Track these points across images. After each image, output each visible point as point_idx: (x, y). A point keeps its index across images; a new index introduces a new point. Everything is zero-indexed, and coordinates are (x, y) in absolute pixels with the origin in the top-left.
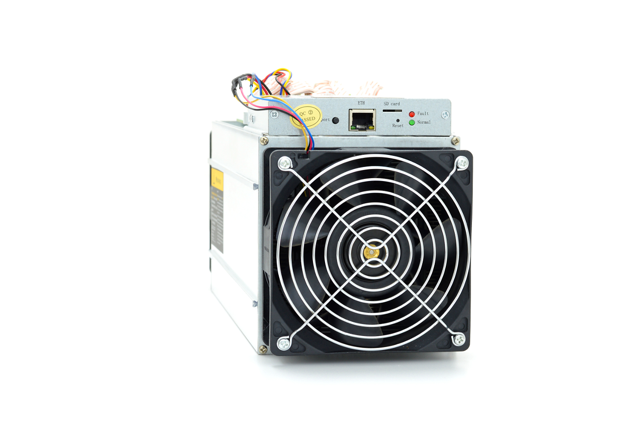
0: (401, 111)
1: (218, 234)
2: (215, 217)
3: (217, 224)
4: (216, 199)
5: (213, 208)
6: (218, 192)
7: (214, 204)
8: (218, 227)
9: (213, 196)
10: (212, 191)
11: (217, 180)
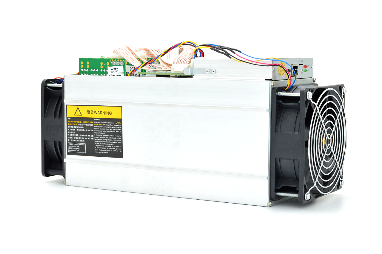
0: (302, 65)
1: (99, 147)
2: (82, 137)
3: (96, 140)
4: (86, 125)
5: (72, 131)
6: (96, 120)
7: (76, 128)
8: (97, 143)
9: (75, 123)
10: (69, 120)
11: (90, 113)
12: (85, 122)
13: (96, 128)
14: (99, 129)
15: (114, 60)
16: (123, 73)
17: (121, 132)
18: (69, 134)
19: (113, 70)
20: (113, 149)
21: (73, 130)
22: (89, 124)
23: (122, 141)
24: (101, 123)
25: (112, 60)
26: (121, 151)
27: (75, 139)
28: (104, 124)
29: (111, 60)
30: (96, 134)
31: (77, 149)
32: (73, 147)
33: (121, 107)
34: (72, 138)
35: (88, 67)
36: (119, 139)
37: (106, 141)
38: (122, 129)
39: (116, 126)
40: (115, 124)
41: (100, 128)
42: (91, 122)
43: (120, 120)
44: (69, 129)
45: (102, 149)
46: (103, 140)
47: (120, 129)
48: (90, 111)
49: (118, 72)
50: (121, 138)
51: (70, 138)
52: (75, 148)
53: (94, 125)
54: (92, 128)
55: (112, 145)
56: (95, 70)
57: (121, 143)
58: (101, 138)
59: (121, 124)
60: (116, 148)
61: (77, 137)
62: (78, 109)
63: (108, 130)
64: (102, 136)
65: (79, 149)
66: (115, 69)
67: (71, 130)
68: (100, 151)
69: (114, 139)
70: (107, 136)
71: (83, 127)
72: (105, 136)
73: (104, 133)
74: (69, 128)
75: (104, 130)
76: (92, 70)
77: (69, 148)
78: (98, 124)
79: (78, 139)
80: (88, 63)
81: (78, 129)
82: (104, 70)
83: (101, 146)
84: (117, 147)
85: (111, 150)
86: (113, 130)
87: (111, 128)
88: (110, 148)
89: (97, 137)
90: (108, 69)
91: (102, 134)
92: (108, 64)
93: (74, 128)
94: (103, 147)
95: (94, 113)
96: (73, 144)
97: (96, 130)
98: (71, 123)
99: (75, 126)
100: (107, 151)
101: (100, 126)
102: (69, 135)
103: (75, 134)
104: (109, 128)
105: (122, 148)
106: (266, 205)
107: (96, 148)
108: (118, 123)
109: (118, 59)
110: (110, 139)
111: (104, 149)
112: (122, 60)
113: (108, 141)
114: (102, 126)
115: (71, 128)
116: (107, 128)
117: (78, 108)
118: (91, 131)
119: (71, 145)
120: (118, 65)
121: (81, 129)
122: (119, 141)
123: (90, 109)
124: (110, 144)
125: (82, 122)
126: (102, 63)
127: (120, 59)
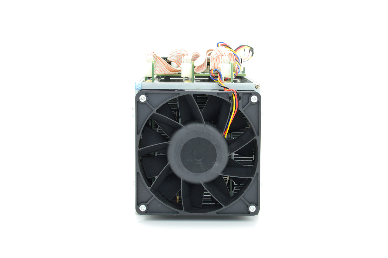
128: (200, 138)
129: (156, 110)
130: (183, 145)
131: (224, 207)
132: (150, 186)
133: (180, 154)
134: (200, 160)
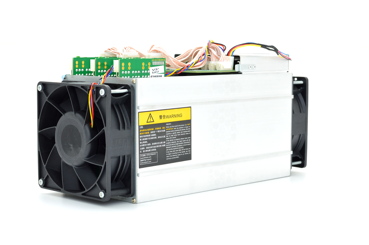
1: (170, 153)
2: (154, 145)
3: (168, 146)
4: (159, 131)
5: (144, 141)
6: (168, 124)
7: (149, 137)
8: (169, 149)
9: (147, 131)
10: (142, 129)
11: (163, 118)
12: (157, 129)
13: (168, 133)
14: (170, 134)
15: (155, 60)
16: (163, 73)
17: (190, 133)
18: (141, 144)
19: (155, 71)
20: (183, 152)
21: (145, 139)
22: (161, 130)
23: (191, 143)
24: (173, 127)
25: (154, 60)
26: (190, 153)
27: (147, 149)
28: (175, 127)
29: (152, 60)
30: (167, 140)
31: (149, 160)
32: (145, 159)
33: (191, 107)
34: (144, 148)
35: (129, 68)
36: (188, 141)
37: (177, 145)
38: (191, 130)
39: (185, 128)
40: (185, 126)
41: (171, 132)
42: (163, 128)
43: (189, 122)
44: (141, 140)
45: (173, 155)
46: (175, 144)
47: (189, 130)
48: (163, 116)
49: (159, 73)
50: (190, 140)
51: (142, 149)
52: (147, 159)
53: (166, 131)
54: (164, 133)
55: (182, 149)
56: (136, 72)
57: (190, 144)
58: (172, 144)
59: (190, 125)
60: (185, 151)
61: (149, 146)
62: (150, 116)
63: (179, 134)
64: (173, 141)
65: (151, 159)
66: (156, 70)
67: (144, 139)
68: (171, 157)
69: (183, 142)
70: (177, 140)
71: (155, 135)
72: (176, 140)
73: (175, 138)
74: (141, 138)
75: (175, 134)
76: (133, 72)
77: (142, 161)
78: (170, 129)
79: (150, 149)
80: (129, 64)
81: (150, 137)
82: (146, 71)
83: (172, 151)
84: (187, 149)
85: (181, 153)
86: (183, 133)
87: (182, 131)
88: (181, 152)
89: (168, 143)
90: (149, 70)
91: (173, 139)
92: (149, 64)
93: (146, 137)
94: (174, 152)
95: (166, 117)
96: (145, 155)
97: (167, 135)
98: (143, 132)
99: (147, 134)
100: (177, 156)
101: (172, 130)
102: (141, 146)
103: (147, 143)
104: (180, 131)
105: (191, 150)
106: (289, 175)
107: (167, 154)
108: (188, 124)
109: (159, 59)
110: (181, 142)
111: (175, 154)
112: (163, 60)
113: (179, 145)
114: (173, 130)
115: (143, 138)
116: (178, 131)
117: (150, 114)
118: (163, 137)
119: (143, 157)
120: (160, 65)
121: (154, 137)
122: (188, 143)
123: (162, 113)
124: (180, 148)
125: (154, 129)
126: (143, 64)
127: (161, 59)
128: (72, 125)
129: (47, 98)
130: (62, 130)
131: (86, 190)
132: (45, 164)
133: (61, 138)
134: (71, 145)
